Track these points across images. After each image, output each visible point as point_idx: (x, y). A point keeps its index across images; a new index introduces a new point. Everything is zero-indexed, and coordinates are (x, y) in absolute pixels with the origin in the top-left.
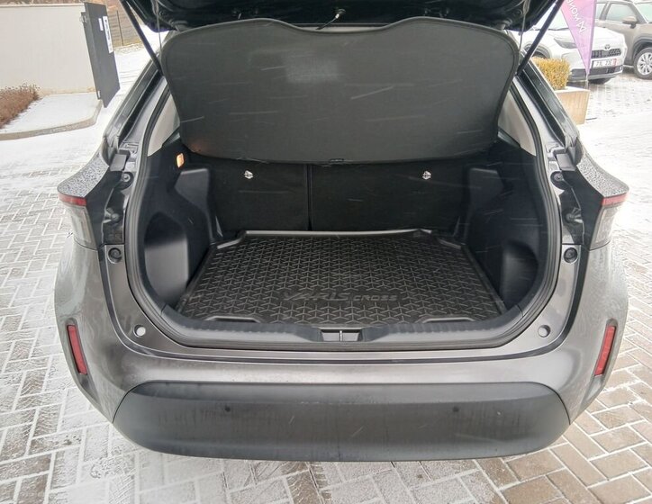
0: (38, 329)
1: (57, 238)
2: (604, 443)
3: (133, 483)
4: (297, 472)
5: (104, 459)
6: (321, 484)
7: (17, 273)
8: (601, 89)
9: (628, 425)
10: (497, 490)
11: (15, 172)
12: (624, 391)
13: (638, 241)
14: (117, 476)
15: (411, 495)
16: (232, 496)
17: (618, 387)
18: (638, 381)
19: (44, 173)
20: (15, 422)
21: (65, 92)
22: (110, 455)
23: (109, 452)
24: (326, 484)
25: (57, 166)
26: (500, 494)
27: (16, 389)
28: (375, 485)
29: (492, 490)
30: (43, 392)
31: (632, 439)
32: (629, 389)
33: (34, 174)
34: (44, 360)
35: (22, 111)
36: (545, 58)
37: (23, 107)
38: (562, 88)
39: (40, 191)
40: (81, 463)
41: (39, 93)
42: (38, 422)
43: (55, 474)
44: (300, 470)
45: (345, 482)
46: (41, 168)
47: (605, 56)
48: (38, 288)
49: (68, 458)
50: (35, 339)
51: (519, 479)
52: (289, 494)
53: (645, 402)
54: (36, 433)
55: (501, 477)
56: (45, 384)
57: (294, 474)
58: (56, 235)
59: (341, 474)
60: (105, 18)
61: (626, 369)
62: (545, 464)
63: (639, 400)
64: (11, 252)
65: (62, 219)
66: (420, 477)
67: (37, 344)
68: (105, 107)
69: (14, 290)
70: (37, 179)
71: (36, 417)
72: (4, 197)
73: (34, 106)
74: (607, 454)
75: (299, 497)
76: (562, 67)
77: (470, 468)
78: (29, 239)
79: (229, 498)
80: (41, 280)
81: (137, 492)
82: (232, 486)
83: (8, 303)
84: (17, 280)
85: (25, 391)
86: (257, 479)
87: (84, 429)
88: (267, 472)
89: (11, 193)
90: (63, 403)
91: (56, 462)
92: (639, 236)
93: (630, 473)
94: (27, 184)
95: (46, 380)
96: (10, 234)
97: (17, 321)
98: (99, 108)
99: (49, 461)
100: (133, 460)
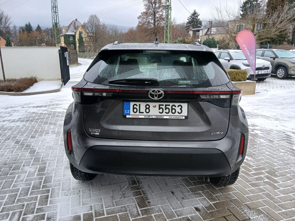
0: (43, 154)
1: (48, 127)
2: (252, 191)
3: (80, 198)
4: (139, 196)
5: (69, 191)
6: (147, 199)
7: (33, 137)
8: (262, 82)
9: (261, 187)
11: (29, 106)
12: (261, 177)
13: (272, 132)
14: (74, 195)
15: (179, 203)
16: (116, 202)
17: (259, 176)
18: (267, 174)
19: (41, 107)
20: (36, 180)
21: (48, 80)
22: (71, 190)
23: (71, 189)
24: (149, 199)
25: (47, 104)
26: (212, 204)
27: (36, 171)
28: (167, 200)
29: (209, 203)
30: (46, 172)
31: (262, 191)
32: (263, 177)
33: (37, 107)
34: (45, 163)
35: (31, 86)
36: (238, 69)
37: (32, 85)
38: (245, 80)
39: (40, 112)
40: (61, 192)
41: (38, 80)
42: (45, 180)
43: (51, 195)
44: (140, 195)
45: (156, 199)
46: (40, 105)
47: (263, 70)
48: (41, 142)
49: (56, 191)
50: (42, 157)
51: (219, 200)
52: (136, 202)
53: (269, 180)
54: (44, 183)
55: (212, 199)
56: (46, 170)
57: (138, 196)
58: (47, 126)
59: (154, 197)
60: (67, 52)
61: (263, 171)
62: (229, 197)
63: (267, 180)
64: (30, 131)
65: (49, 121)
66: (183, 198)
67: (43, 158)
68: (64, 85)
69: (33, 142)
70: (38, 108)
71: (44, 179)
72: (26, 114)
73: (35, 85)
74: (252, 194)
75: (140, 203)
76: (245, 73)
77: (202, 197)
78: (37, 127)
79: (114, 202)
80: (42, 140)
81: (81, 200)
82: (115, 199)
83: (31, 146)
84: (33, 139)
85: (39, 171)
86: (124, 197)
87: (62, 182)
88: (128, 196)
89: (28, 112)
90: (53, 175)
91: (52, 191)
92: (273, 131)
93: (260, 200)
94: (35, 110)
95: (47, 168)
96: (29, 125)
97: (35, 151)
98: (62, 86)
99: (49, 191)
100: (80, 191)
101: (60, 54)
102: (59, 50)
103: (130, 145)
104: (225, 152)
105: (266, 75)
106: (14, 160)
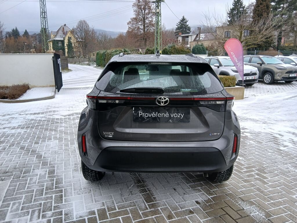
0: (49, 158)
1: (49, 133)
2: (244, 186)
3: (92, 196)
4: (145, 193)
5: (81, 190)
6: (153, 196)
7: (37, 143)
8: (250, 88)
9: (252, 182)
10: (209, 197)
11: (27, 113)
12: (252, 174)
13: (260, 135)
14: (86, 194)
15: (182, 198)
16: (125, 198)
17: (250, 173)
18: (257, 172)
19: (38, 114)
20: (48, 182)
21: (40, 87)
22: (82, 189)
23: (82, 188)
24: (154, 195)
25: (43, 111)
26: (210, 198)
27: (46, 173)
28: (170, 196)
29: (207, 197)
30: (55, 174)
31: (254, 186)
32: (253, 174)
33: (35, 114)
34: (53, 166)
35: (24, 93)
36: (227, 75)
38: (234, 86)
39: (38, 119)
40: (73, 191)
41: (30, 87)
42: (56, 182)
43: (65, 194)
44: (146, 192)
45: (160, 195)
46: (37, 112)
47: (250, 76)
48: (46, 147)
49: (69, 191)
50: (49, 161)
51: (216, 195)
52: (143, 198)
53: (259, 177)
54: (56, 184)
55: (210, 194)
56: (55, 172)
57: (144, 193)
58: (48, 132)
59: (159, 193)
60: (60, 59)
61: (253, 169)
62: (225, 191)
63: (257, 177)
64: (33, 137)
65: (49, 128)
66: (184, 194)
67: (50, 162)
68: (58, 91)
69: (37, 148)
70: (36, 115)
71: (55, 180)
72: (25, 121)
73: (28, 91)
74: (245, 189)
75: (146, 198)
76: (234, 78)
77: (201, 192)
78: (38, 133)
79: (123, 199)
80: (46, 145)
81: (93, 198)
82: (124, 196)
83: (36, 151)
84: (37, 145)
85: (49, 174)
86: (132, 194)
87: (72, 183)
88: (135, 193)
89: (27, 119)
90: (63, 177)
91: (64, 191)
92: (261, 133)
93: (252, 193)
94: (33, 117)
95: (56, 171)
96: (31, 132)
97: (41, 156)
98: (55, 92)
99: (62, 191)
100: (90, 190)
101: (53, 61)
102: (53, 57)
103: (140, 146)
104: (222, 150)
105: (254, 80)
106: (23, 164)
